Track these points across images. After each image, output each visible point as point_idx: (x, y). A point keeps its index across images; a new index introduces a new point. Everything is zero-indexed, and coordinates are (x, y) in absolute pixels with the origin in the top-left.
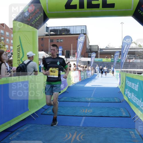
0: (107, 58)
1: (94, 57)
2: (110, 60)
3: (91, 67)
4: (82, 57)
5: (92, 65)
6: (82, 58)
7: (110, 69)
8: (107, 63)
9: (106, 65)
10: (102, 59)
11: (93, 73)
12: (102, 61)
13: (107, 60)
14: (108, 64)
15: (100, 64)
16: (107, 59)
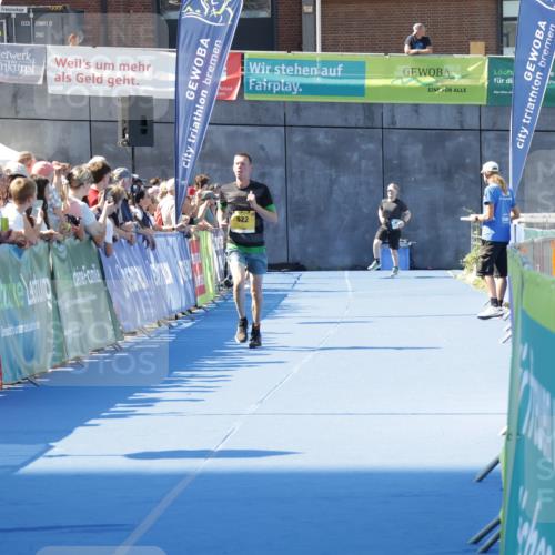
0: (425, 42)
1: (212, 33)
2: (470, 72)
3: (178, 192)
4: (63, 42)
5: (188, 158)
6: (54, 52)
7: (472, 217)
8: (429, 121)
9: (414, 150)
10: (360, 70)
11: (210, 280)
12: (360, 90)
13: (438, 72)
14: (442, 134)
15: (321, 137)
16: (430, 59)
